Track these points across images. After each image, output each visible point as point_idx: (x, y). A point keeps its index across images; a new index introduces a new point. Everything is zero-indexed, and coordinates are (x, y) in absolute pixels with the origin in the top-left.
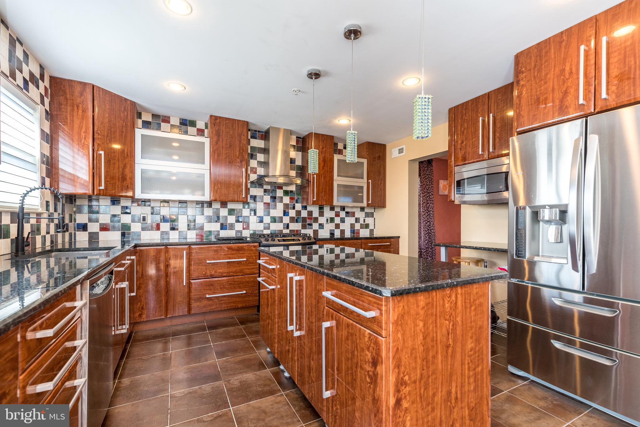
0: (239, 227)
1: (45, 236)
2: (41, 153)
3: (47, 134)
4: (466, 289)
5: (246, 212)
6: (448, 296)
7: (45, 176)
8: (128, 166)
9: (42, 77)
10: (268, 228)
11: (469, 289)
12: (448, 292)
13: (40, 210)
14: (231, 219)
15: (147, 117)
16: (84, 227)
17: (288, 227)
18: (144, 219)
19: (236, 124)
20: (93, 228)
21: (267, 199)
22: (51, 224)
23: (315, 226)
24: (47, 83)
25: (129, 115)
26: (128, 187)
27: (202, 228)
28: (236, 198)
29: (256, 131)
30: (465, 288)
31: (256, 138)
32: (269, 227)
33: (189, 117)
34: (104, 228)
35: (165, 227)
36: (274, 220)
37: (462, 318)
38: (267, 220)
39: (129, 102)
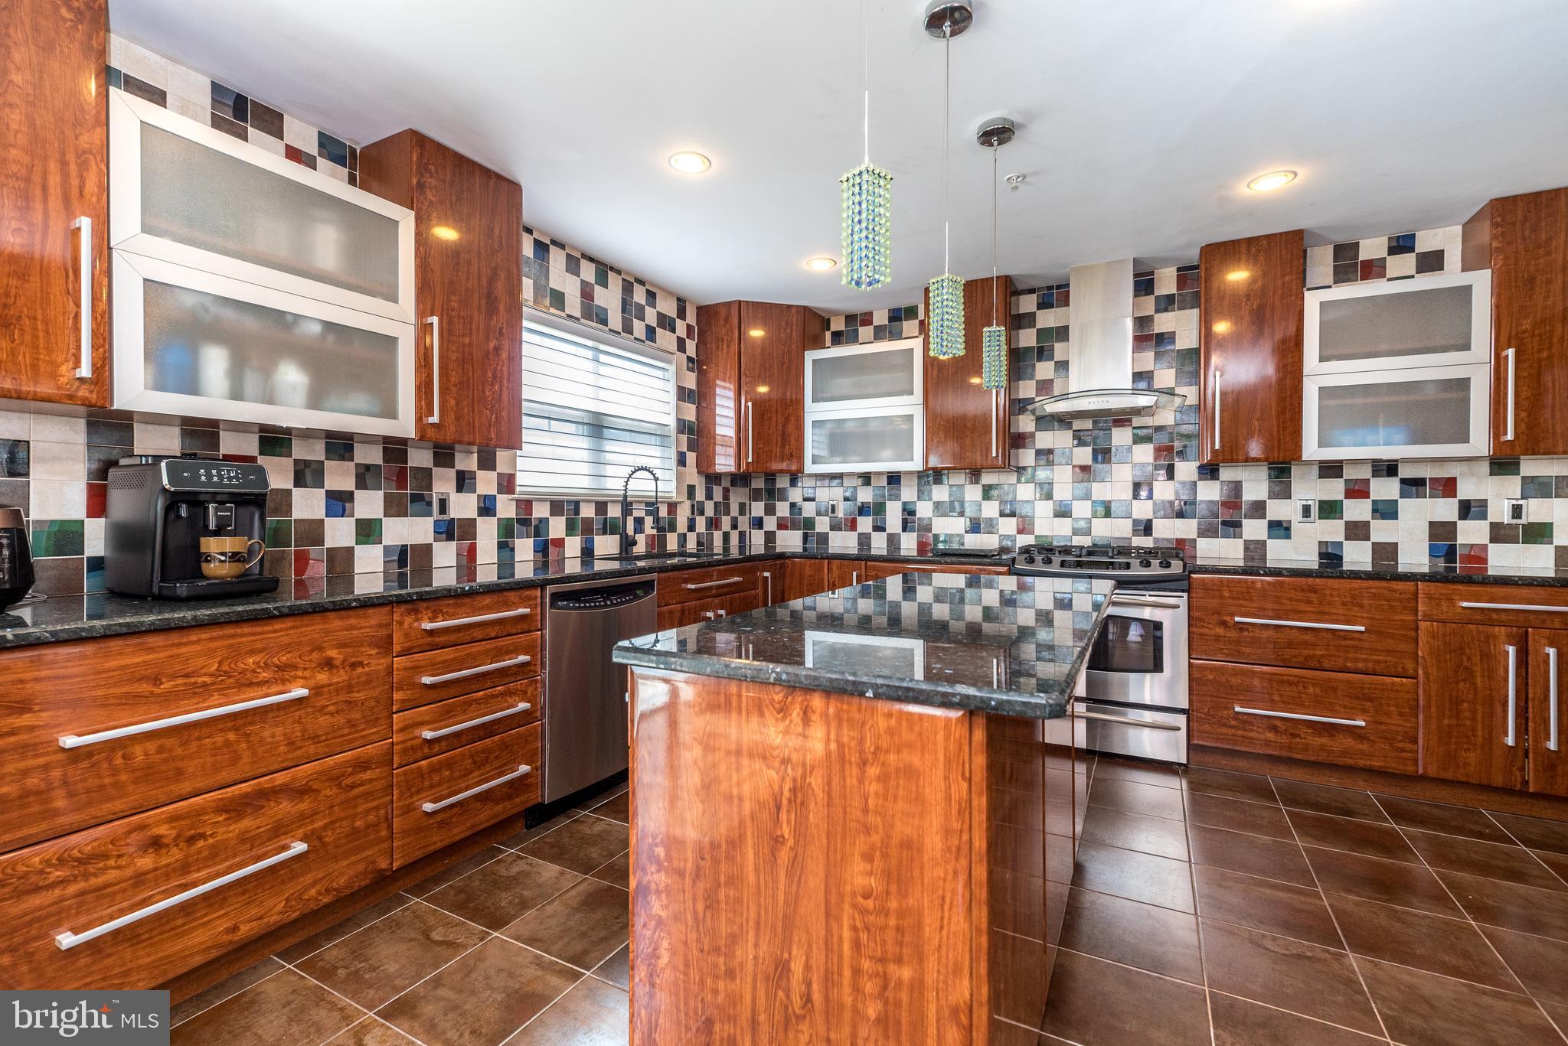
0: (1008, 526)
1: (685, 535)
2: (679, 420)
3: (691, 391)
4: (845, 707)
5: (1025, 491)
6: (777, 706)
7: (685, 450)
8: (793, 420)
9: (682, 314)
10: (1087, 532)
11: (855, 708)
12: (778, 697)
13: (674, 497)
14: (990, 509)
15: (838, 325)
16: (758, 523)
17: (1147, 528)
18: (833, 510)
19: (979, 290)
20: (770, 524)
21: (1084, 455)
22: (698, 518)
23: (1254, 529)
24: (691, 318)
25: (794, 332)
26: (792, 456)
27: (928, 528)
28: (979, 459)
29: (1050, 288)
30: (842, 702)
31: (1052, 306)
32: (1090, 528)
33: (903, 303)
34: (782, 525)
35: (865, 524)
36: (1107, 510)
37: (829, 784)
38: (1082, 510)
39: (794, 310)
